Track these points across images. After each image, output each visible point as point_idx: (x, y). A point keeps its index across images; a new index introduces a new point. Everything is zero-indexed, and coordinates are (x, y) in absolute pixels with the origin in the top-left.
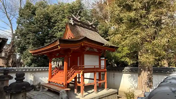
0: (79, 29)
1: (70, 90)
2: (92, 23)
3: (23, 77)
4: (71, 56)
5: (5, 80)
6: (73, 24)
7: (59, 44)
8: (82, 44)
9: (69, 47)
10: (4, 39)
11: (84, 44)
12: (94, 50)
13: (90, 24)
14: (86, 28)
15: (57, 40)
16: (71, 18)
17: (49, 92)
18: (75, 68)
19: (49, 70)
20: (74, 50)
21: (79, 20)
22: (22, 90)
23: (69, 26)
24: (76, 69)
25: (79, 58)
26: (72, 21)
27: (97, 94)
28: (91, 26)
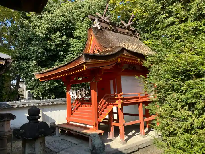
0: (110, 35)
1: (103, 133)
2: (129, 24)
3: (38, 115)
4: (101, 79)
5: (4, 121)
6: (99, 28)
7: (84, 62)
8: (117, 59)
9: (99, 66)
10: (8, 60)
11: (121, 59)
12: (135, 68)
13: (126, 25)
14: (119, 33)
15: (82, 55)
16: (96, 19)
17: (69, 137)
18: (108, 98)
19: (67, 102)
20: (107, 70)
21: (108, 21)
22: (40, 135)
23: (94, 32)
24: (111, 99)
25: (112, 82)
26: (98, 24)
27: (146, 138)
28: (128, 28)
